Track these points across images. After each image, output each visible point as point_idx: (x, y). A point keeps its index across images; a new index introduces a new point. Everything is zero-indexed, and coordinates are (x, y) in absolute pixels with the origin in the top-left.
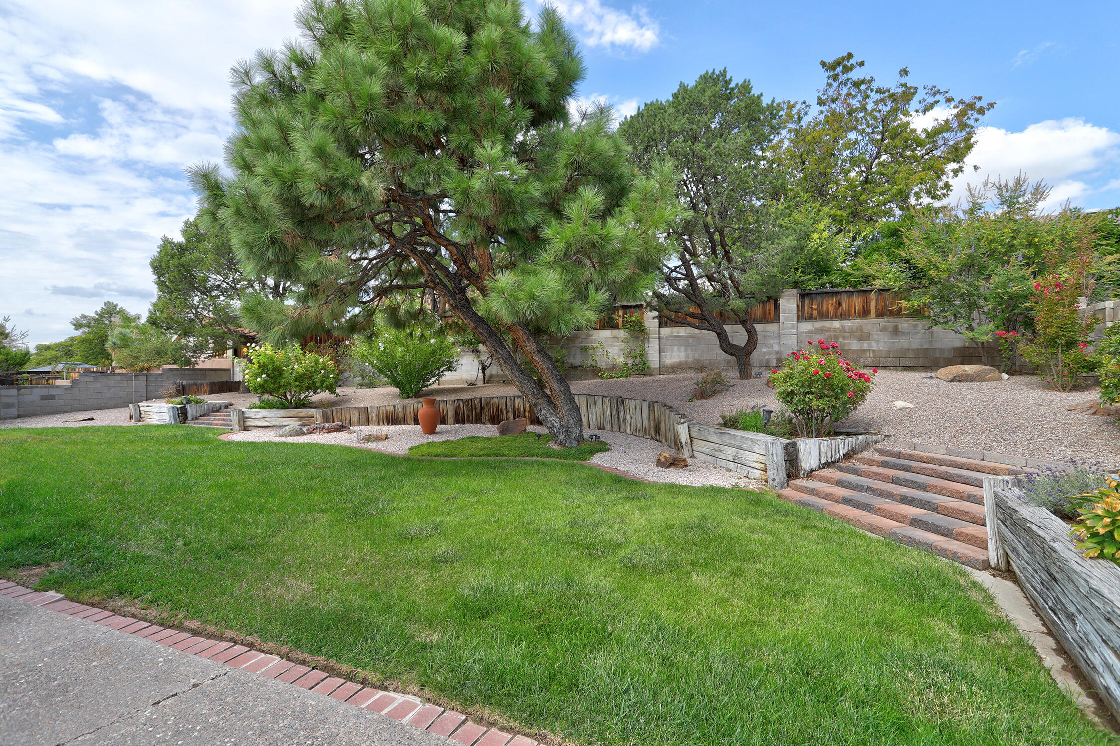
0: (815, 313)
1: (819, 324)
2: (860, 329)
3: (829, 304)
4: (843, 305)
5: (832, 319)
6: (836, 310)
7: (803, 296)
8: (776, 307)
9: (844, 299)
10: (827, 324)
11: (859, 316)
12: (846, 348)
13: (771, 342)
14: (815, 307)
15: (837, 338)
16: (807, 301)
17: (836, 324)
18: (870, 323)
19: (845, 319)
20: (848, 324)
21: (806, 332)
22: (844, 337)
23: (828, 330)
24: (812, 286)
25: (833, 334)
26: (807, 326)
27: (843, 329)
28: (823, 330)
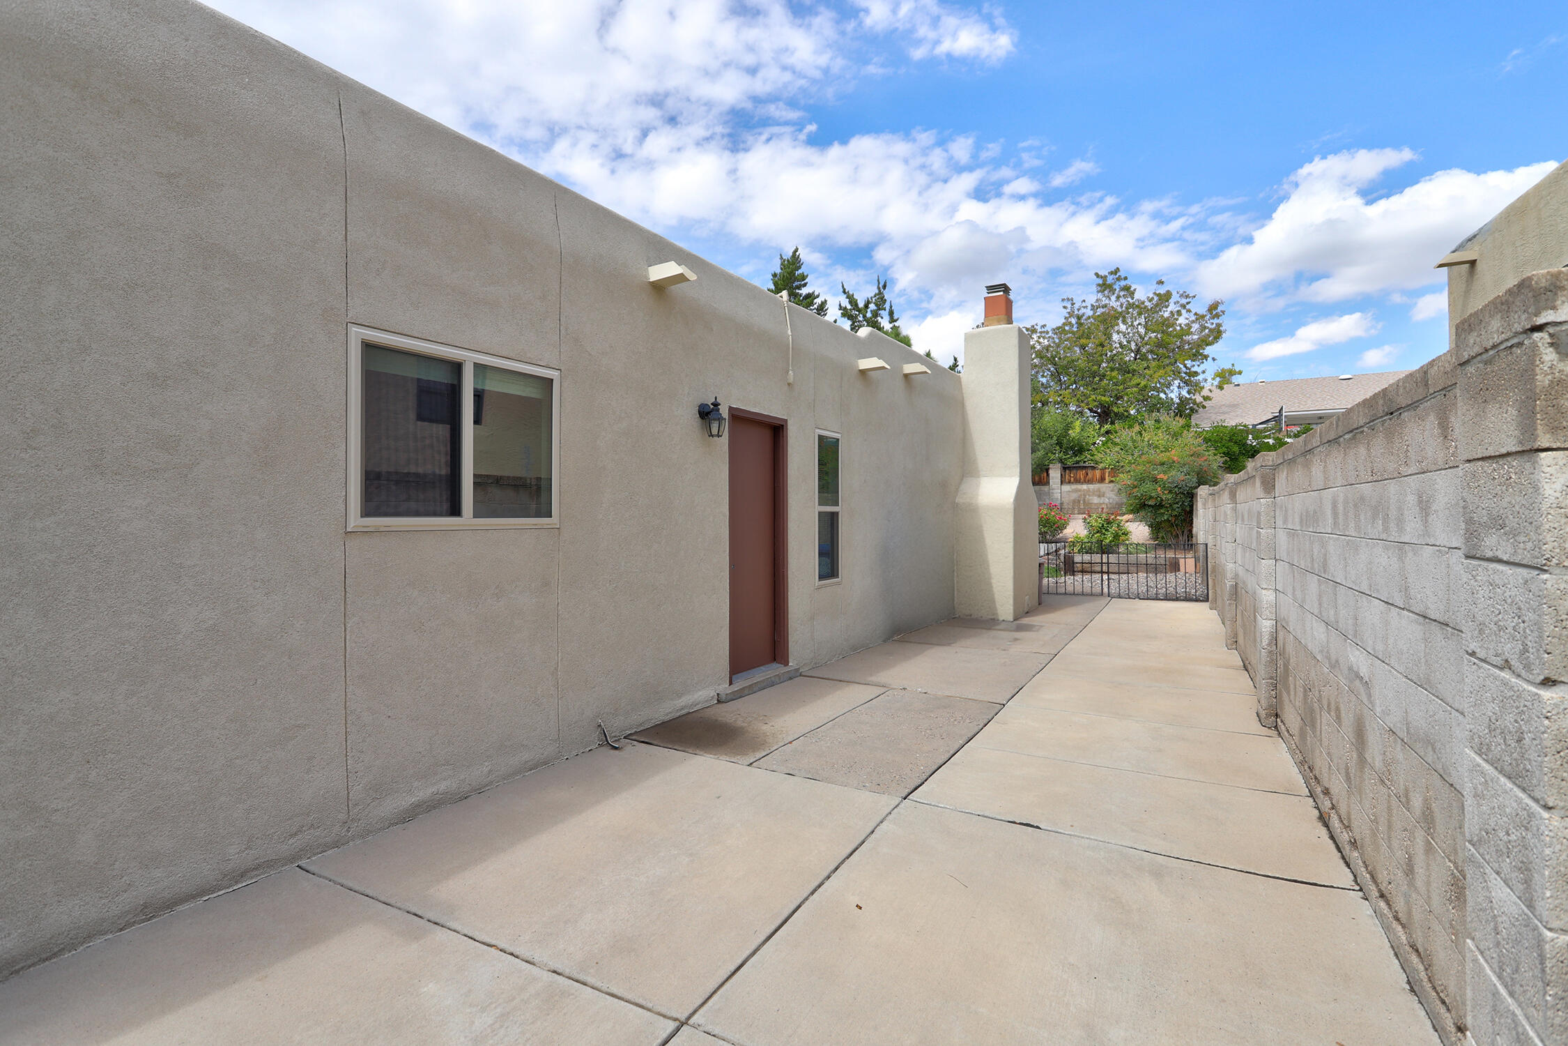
0: (1072, 479)
1: (1074, 487)
2: (1099, 490)
3: (1081, 474)
4: (1089, 474)
5: (1082, 483)
6: (1085, 477)
7: (1065, 469)
8: (1048, 475)
9: (1090, 472)
10: (1079, 486)
11: (1099, 482)
12: (1091, 502)
13: (1044, 497)
14: (1072, 475)
15: (1085, 496)
16: (1067, 471)
17: (1085, 487)
18: (1104, 487)
19: (1090, 484)
20: (1091, 486)
21: (1067, 492)
22: (1089, 495)
23: (1080, 491)
24: (1069, 463)
25: (1082, 493)
26: (1066, 488)
27: (1089, 490)
28: (1076, 491)
